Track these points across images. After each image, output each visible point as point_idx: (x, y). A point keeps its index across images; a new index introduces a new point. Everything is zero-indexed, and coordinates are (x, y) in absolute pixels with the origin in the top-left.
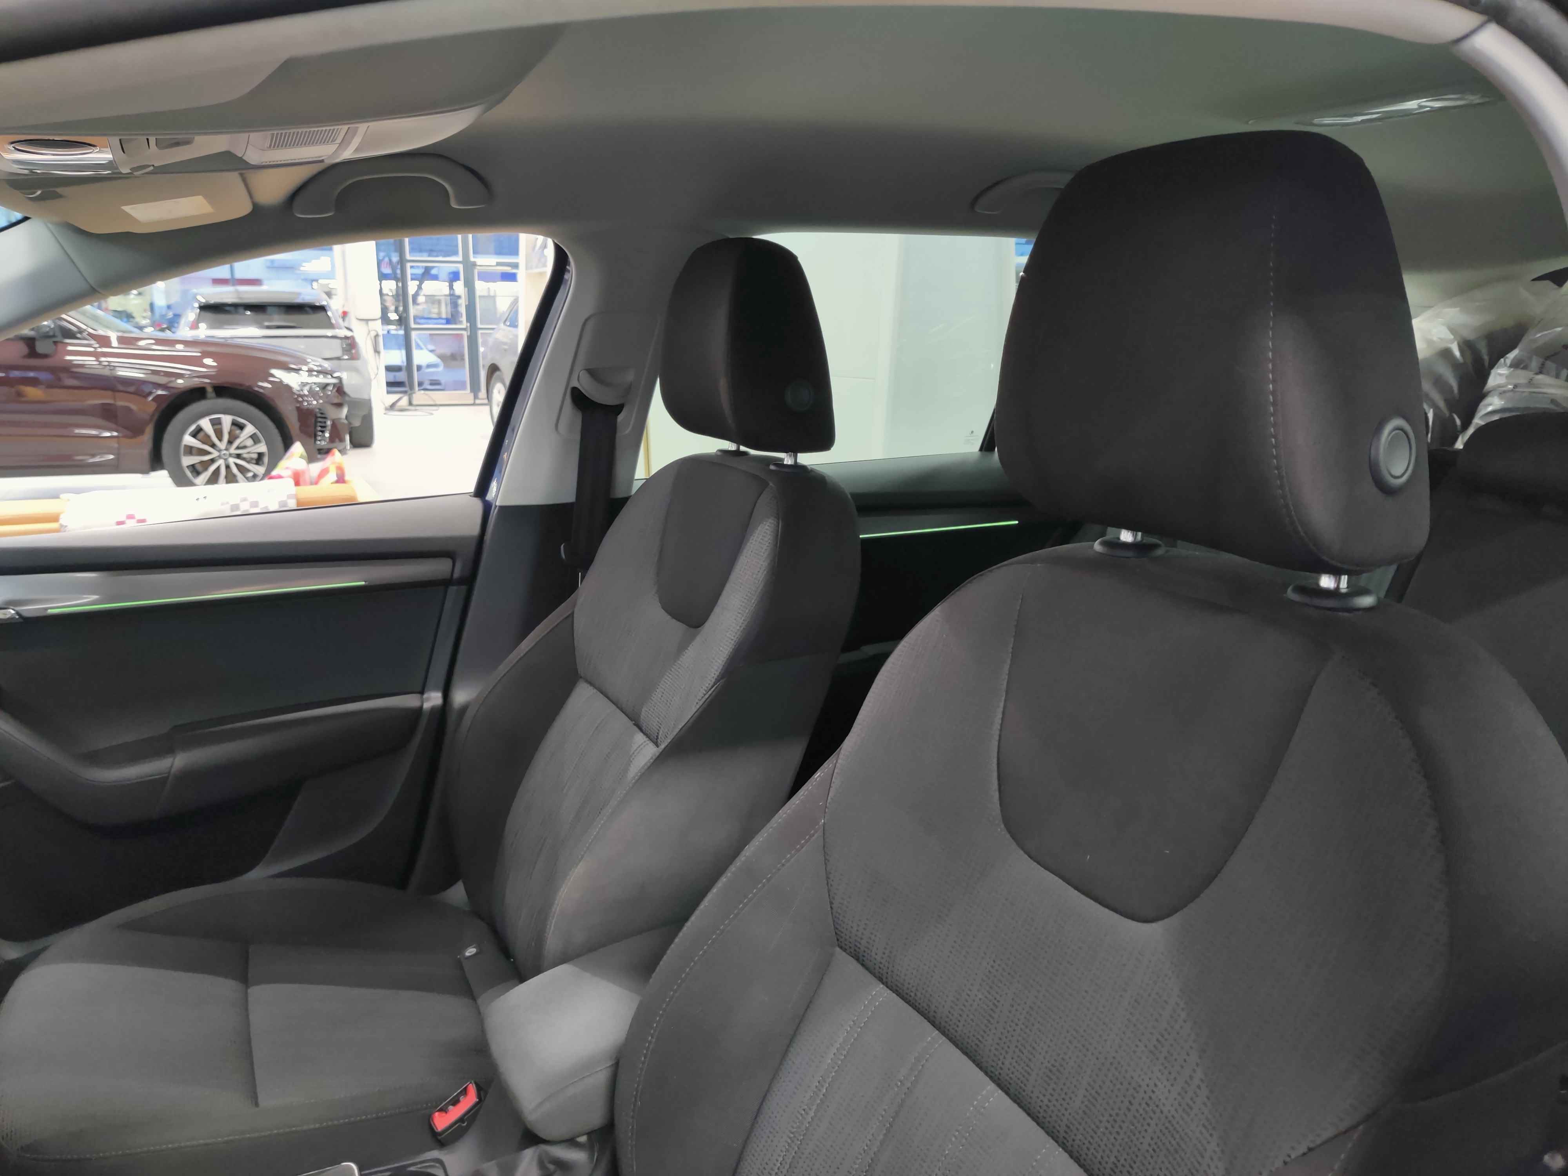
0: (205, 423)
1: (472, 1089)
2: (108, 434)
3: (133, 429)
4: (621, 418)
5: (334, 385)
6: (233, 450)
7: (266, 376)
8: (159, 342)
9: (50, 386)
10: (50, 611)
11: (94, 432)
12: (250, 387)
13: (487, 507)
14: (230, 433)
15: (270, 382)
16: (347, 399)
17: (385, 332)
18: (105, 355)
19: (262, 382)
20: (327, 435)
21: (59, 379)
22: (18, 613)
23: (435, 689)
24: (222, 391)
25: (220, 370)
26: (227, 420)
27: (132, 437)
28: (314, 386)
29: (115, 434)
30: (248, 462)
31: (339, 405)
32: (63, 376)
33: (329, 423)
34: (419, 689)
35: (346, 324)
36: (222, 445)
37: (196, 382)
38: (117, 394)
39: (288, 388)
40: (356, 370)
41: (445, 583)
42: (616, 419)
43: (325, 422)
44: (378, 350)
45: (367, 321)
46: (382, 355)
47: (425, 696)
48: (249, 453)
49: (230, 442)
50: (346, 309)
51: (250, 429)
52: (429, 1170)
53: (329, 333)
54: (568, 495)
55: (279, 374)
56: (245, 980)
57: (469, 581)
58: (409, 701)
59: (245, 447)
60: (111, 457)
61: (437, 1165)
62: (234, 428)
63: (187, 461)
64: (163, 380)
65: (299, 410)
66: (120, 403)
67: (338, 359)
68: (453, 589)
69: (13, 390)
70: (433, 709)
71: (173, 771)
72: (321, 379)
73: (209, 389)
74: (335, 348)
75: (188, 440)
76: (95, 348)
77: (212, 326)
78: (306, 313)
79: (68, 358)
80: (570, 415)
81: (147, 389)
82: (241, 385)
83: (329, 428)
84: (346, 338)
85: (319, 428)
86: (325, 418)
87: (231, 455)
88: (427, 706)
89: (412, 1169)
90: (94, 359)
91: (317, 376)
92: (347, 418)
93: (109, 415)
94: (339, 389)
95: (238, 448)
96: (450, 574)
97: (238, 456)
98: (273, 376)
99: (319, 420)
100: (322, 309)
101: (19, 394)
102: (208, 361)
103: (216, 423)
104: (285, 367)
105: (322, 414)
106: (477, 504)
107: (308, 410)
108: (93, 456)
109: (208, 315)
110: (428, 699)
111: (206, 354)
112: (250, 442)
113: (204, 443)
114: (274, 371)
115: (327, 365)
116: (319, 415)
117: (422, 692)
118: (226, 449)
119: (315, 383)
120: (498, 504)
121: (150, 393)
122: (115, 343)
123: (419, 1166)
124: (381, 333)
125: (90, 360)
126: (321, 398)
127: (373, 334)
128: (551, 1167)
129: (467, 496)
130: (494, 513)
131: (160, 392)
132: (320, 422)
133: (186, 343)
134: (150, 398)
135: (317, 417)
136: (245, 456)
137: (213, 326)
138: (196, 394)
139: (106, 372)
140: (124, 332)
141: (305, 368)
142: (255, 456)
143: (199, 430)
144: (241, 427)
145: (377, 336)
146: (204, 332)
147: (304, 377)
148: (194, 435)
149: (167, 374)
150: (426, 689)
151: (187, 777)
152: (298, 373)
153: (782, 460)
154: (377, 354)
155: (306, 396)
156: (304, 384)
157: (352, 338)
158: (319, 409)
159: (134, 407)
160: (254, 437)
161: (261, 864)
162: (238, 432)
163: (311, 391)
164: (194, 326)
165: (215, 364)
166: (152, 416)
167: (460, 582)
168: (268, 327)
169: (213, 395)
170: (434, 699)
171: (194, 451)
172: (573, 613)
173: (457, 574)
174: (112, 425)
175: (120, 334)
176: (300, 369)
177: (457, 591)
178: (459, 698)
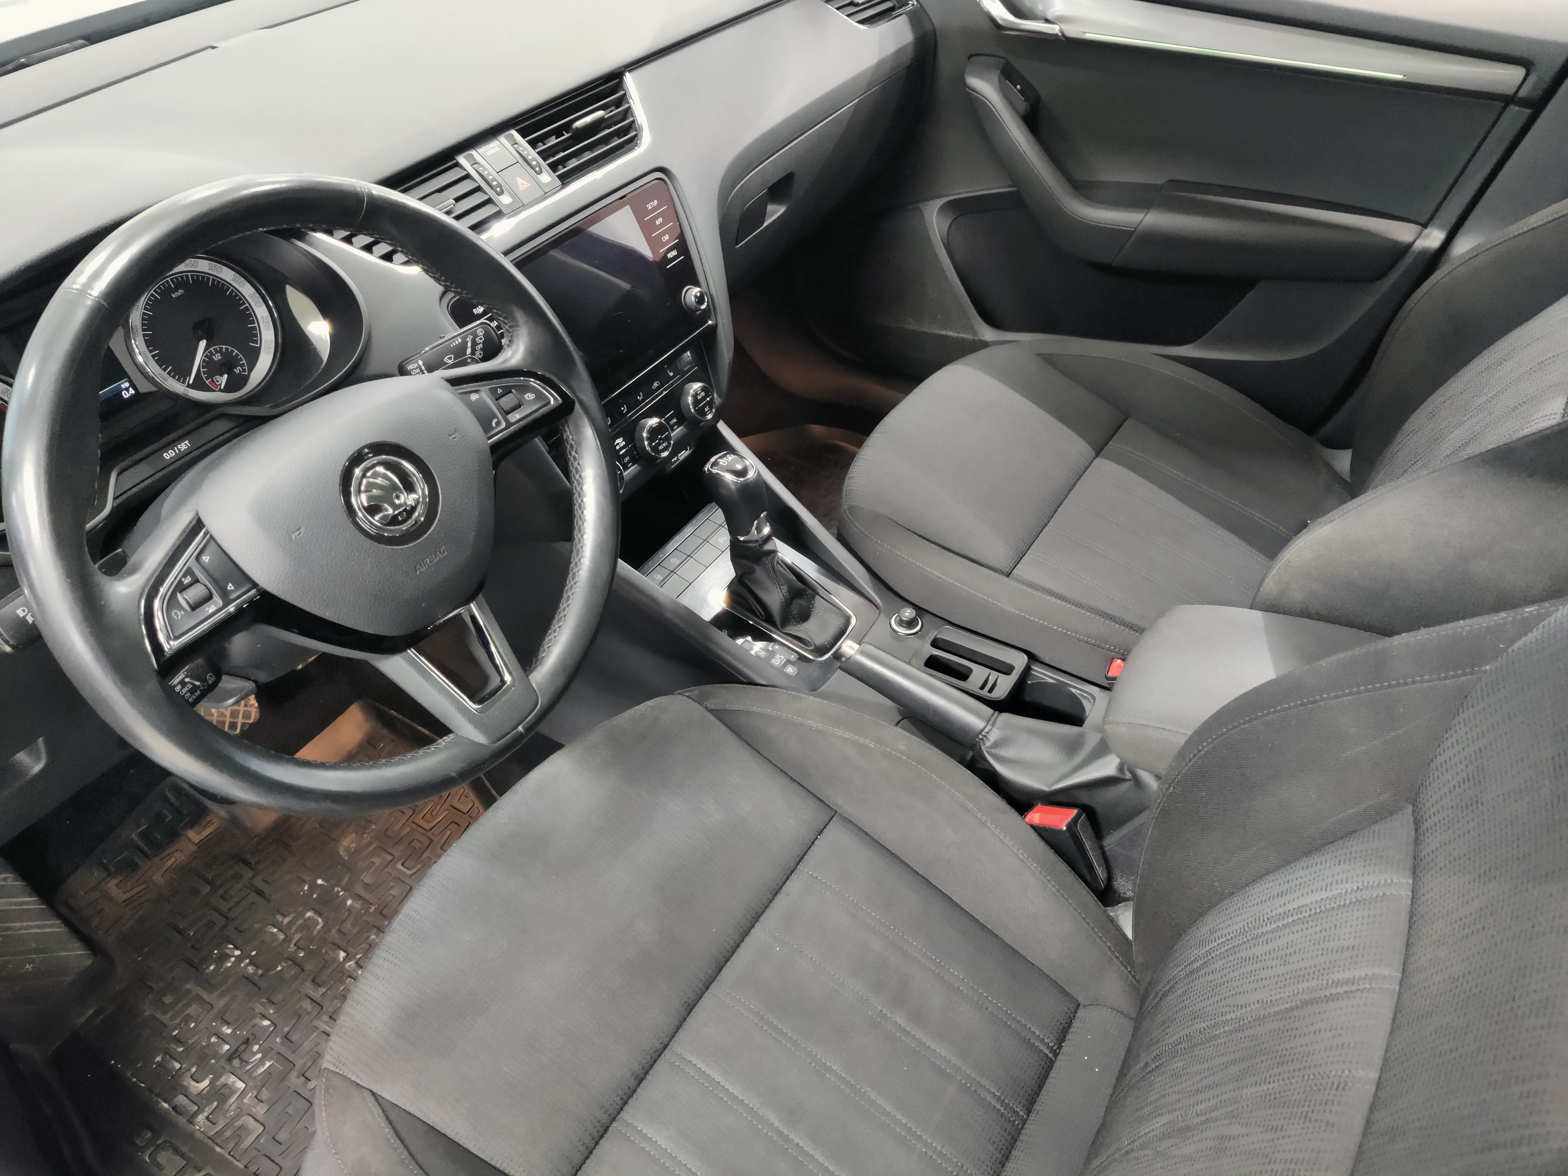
22: (1061, 31)
23: (1441, 227)
34: (1424, 221)
41: (1508, 100)
47: (1426, 231)
52: (1084, 701)
56: (1097, 451)
57: (1534, 104)
58: (1405, 232)
61: (1092, 701)
68: (1514, 108)
70: (1423, 252)
71: (1139, 228)
88: (1420, 244)
89: (1073, 690)
96: (1514, 90)
110: (1426, 237)
117: (1425, 226)
123: (1078, 692)
150: (1431, 224)
161: (1192, 345)
167: (1524, 103)
170: (1434, 238)
173: (1522, 93)
177: (1516, 114)
178: (1463, 246)
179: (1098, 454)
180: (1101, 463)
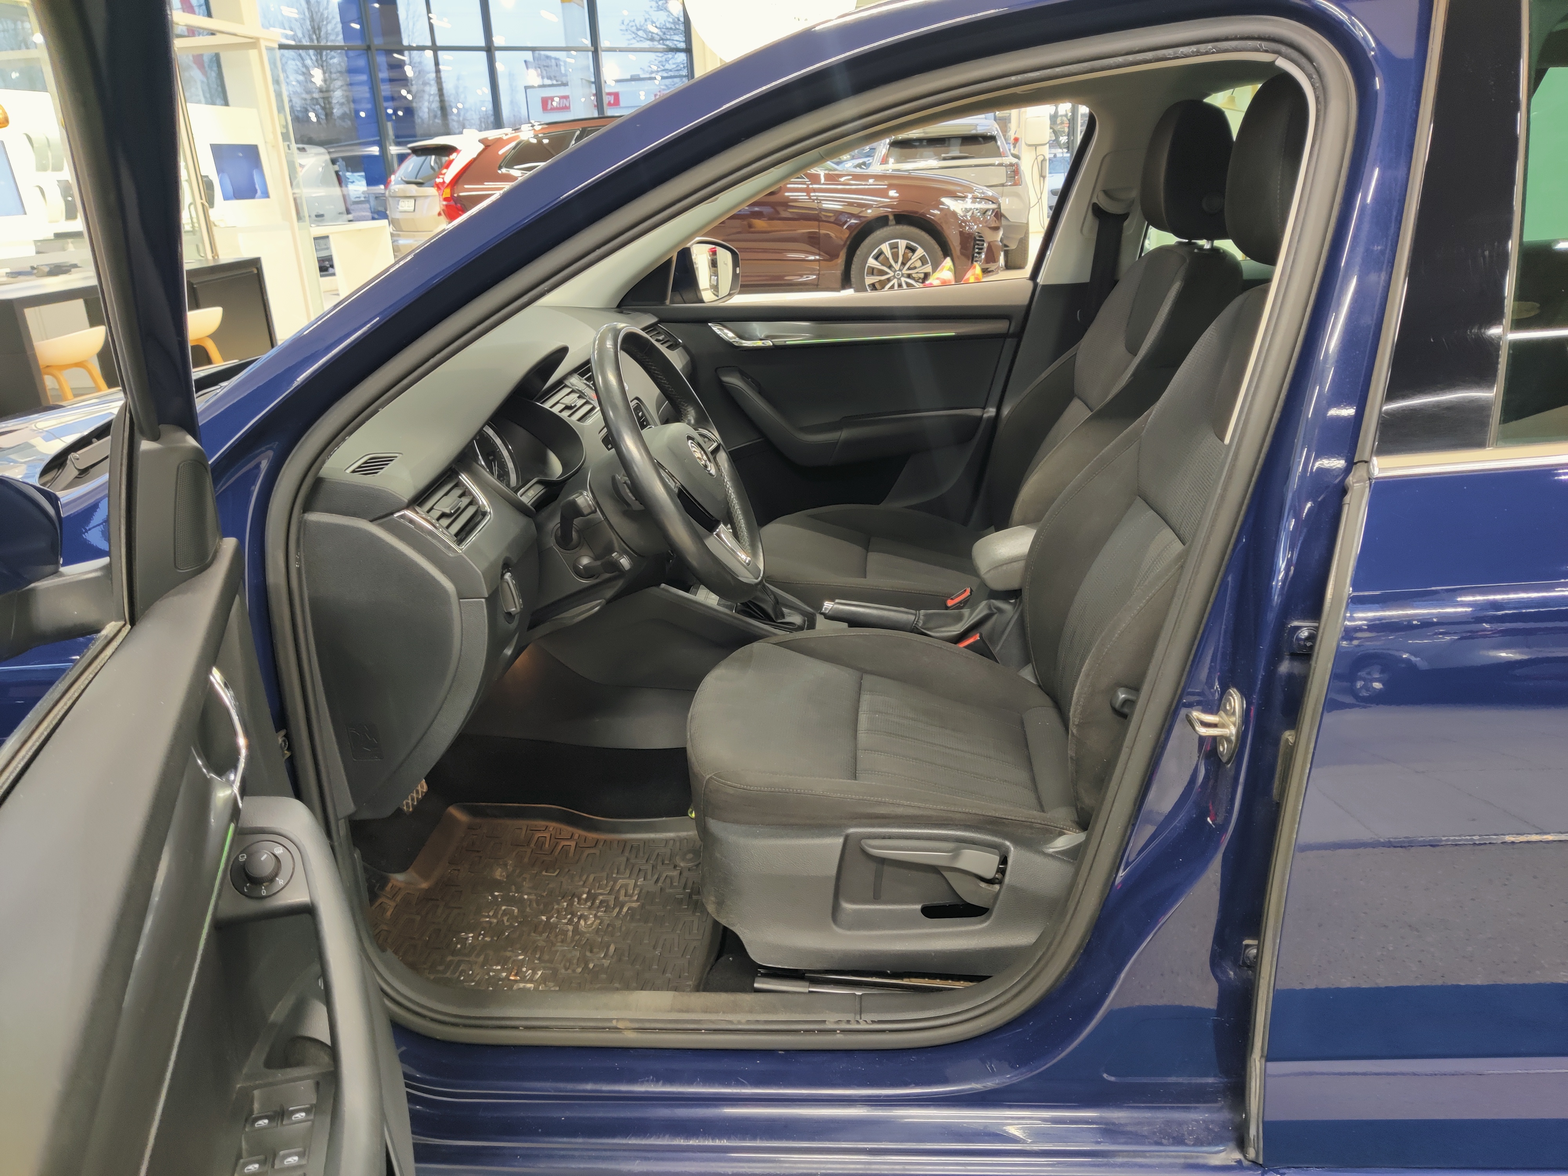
0: (885, 247)
1: (969, 590)
2: (812, 258)
3: (832, 255)
4: (1126, 223)
5: (993, 210)
6: (905, 271)
7: (937, 204)
8: (856, 177)
9: (771, 219)
10: (788, 343)
11: (802, 256)
12: (924, 215)
13: (1036, 285)
14: (903, 256)
15: (941, 210)
16: (1004, 222)
17: (1052, 156)
18: (815, 190)
19: (934, 210)
20: (983, 256)
21: (778, 213)
22: (772, 342)
23: (992, 407)
24: (902, 218)
25: (901, 200)
26: (902, 244)
27: (831, 260)
28: (976, 212)
29: (817, 257)
30: (917, 281)
31: (996, 229)
32: (779, 209)
33: (985, 245)
34: (983, 406)
35: (1015, 152)
36: (897, 267)
37: (882, 211)
38: (821, 223)
39: (954, 214)
40: (1017, 195)
41: (1006, 336)
42: (1123, 223)
43: (983, 245)
44: (1043, 174)
45: (1036, 146)
46: (1047, 179)
47: (986, 410)
48: (917, 273)
49: (903, 264)
50: (1017, 136)
51: (920, 252)
53: (997, 161)
54: (1086, 278)
55: (947, 202)
56: (867, 550)
57: (1019, 335)
58: (977, 412)
59: (915, 268)
60: (815, 277)
62: (907, 251)
63: (869, 280)
64: (855, 210)
65: (962, 234)
66: (823, 232)
67: (1003, 185)
68: (1009, 340)
69: (745, 223)
70: (989, 418)
71: (839, 439)
72: (984, 206)
73: (891, 217)
74: (1000, 175)
75: (871, 262)
76: (808, 185)
77: (898, 161)
78: (980, 143)
79: (787, 194)
80: (1091, 223)
81: (843, 219)
82: (916, 213)
83: (985, 250)
84: (1011, 165)
85: (977, 250)
86: (983, 241)
87: (903, 275)
88: (985, 416)
90: (805, 194)
91: (980, 203)
92: (1001, 241)
93: (814, 241)
94: (998, 215)
95: (909, 269)
96: (1008, 331)
97: (909, 276)
98: (943, 204)
99: (978, 242)
100: (993, 138)
101: (750, 226)
102: (893, 193)
103: (894, 247)
104: (953, 196)
105: (981, 237)
106: (1030, 284)
107: (969, 234)
108: (801, 276)
109: (897, 151)
110: (987, 412)
111: (891, 186)
112: (919, 263)
113: (883, 265)
114: (944, 200)
115: (990, 193)
116: (978, 238)
117: (984, 408)
118: (900, 270)
119: (977, 209)
120: (1041, 283)
121: (846, 222)
122: (823, 181)
124: (1047, 157)
125: (802, 196)
126: (981, 222)
127: (1040, 158)
128: (995, 610)
129: (1025, 280)
130: (1039, 289)
131: (853, 221)
132: (978, 244)
133: (877, 177)
134: (845, 227)
135: (975, 240)
136: (914, 275)
137: (900, 160)
138: (882, 221)
139: (814, 205)
140: (830, 170)
141: (970, 196)
142: (922, 276)
143: (881, 253)
144: (913, 250)
145: (1044, 160)
146: (892, 166)
147: (968, 204)
148: (876, 258)
149: (860, 205)
150: (987, 406)
151: (848, 444)
152: (963, 201)
153: (1203, 246)
154: (1042, 179)
155: (969, 221)
156: (967, 211)
157: (1017, 165)
158: (979, 233)
159: (832, 235)
160: (923, 260)
162: (910, 254)
163: (972, 216)
164: (884, 161)
165: (897, 195)
166: (846, 242)
167: (1013, 336)
168: (945, 159)
169: (894, 222)
170: (991, 412)
171: (875, 272)
172: (1076, 354)
173: (1011, 331)
174: (817, 251)
175: (827, 172)
176: (965, 197)
177: (1010, 343)
178: (1006, 411)
179: (868, 551)
180: (870, 554)
